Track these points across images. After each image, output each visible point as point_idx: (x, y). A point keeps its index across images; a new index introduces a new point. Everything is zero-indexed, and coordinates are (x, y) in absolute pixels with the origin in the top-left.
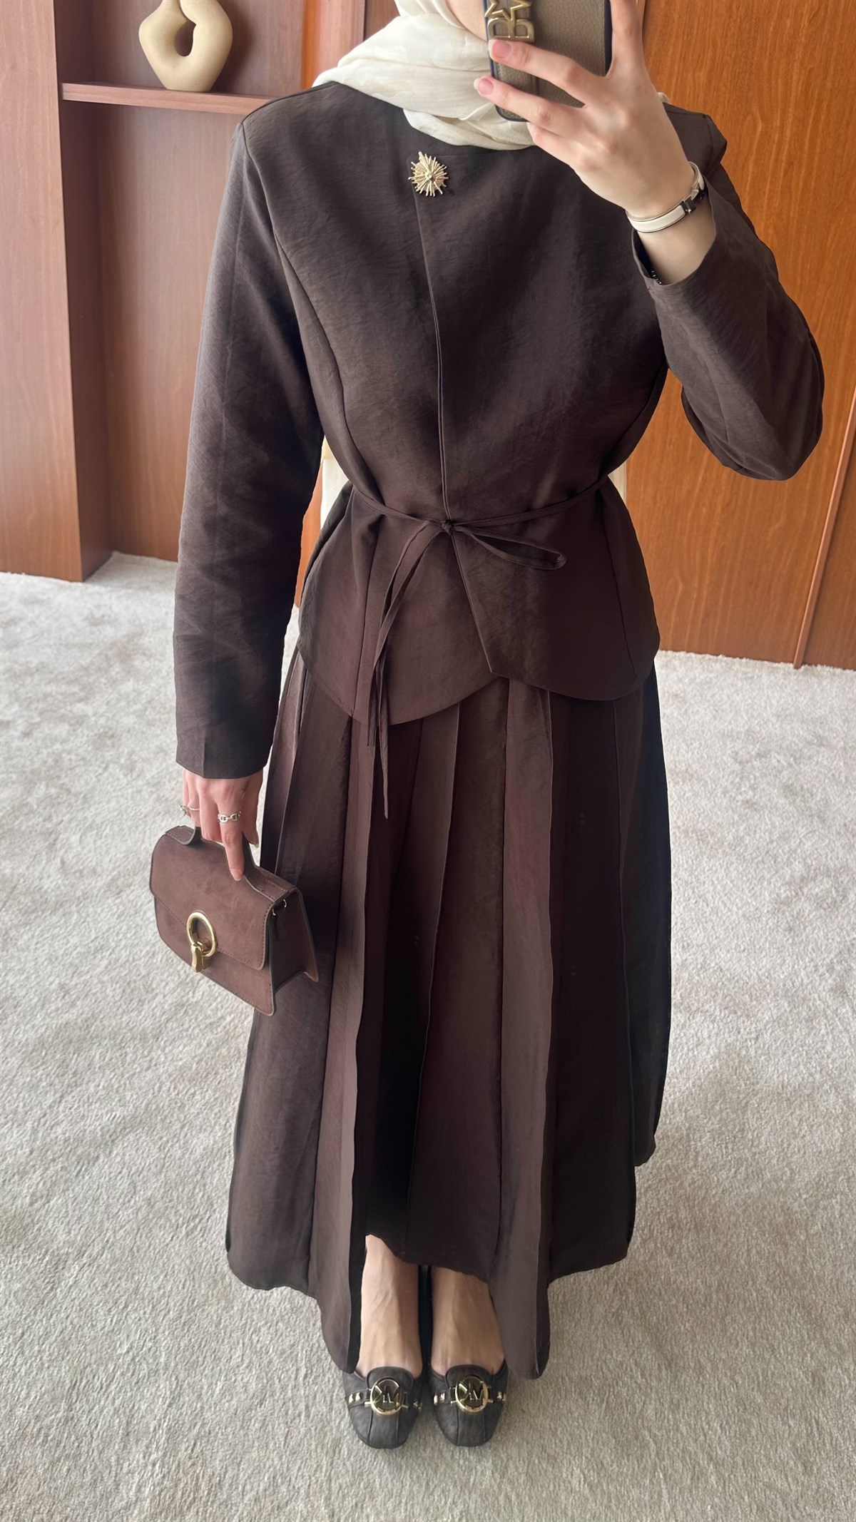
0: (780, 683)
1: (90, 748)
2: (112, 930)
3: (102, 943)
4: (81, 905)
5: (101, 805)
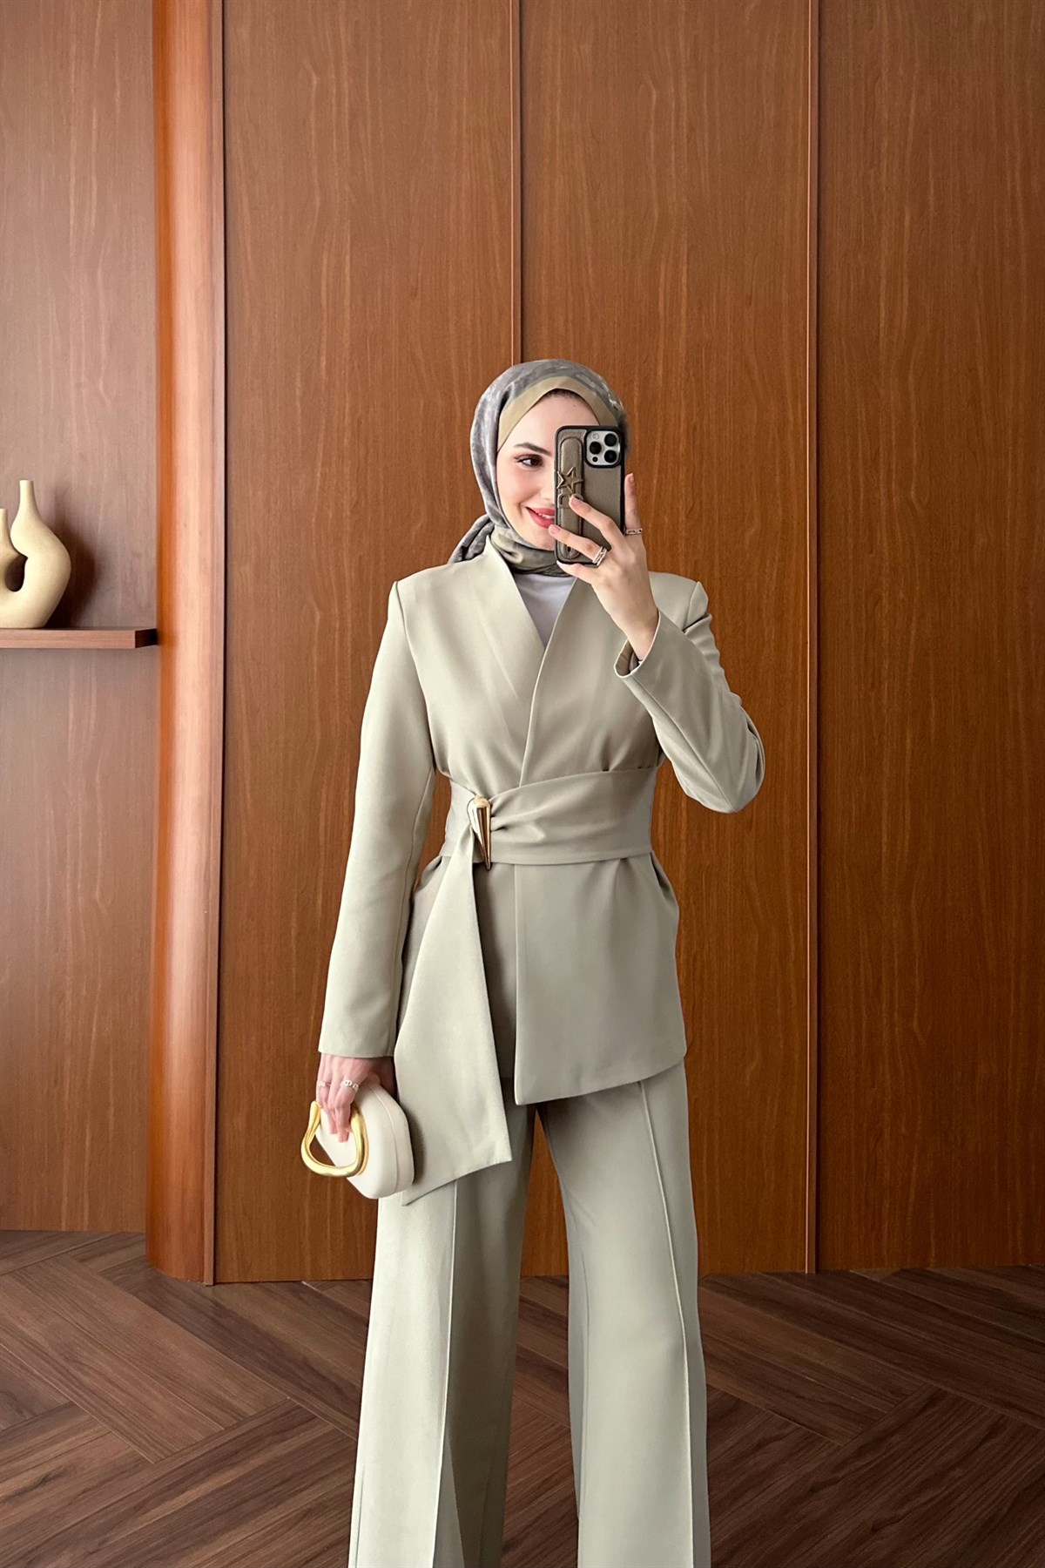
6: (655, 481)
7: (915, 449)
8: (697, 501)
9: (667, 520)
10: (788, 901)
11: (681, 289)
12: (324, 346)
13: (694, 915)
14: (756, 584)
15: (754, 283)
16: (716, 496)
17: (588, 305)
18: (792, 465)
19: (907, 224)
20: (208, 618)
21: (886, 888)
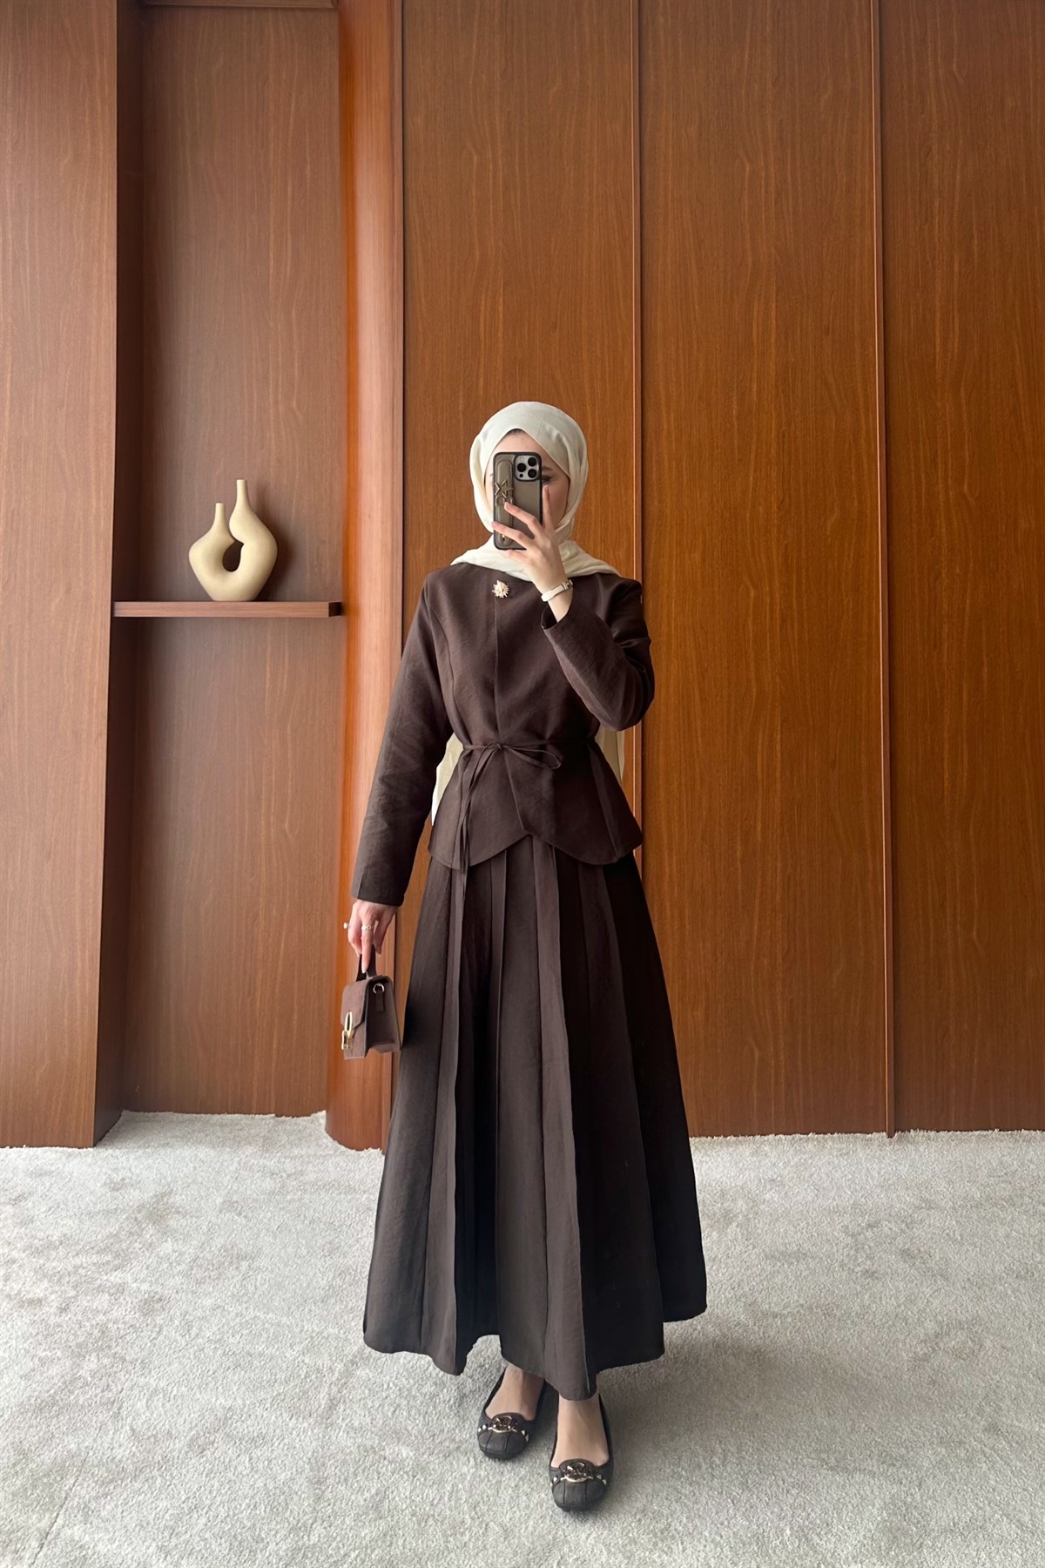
0: (877, 1154)
1: (137, 1315)
2: (203, 1489)
3: (195, 1503)
4: (163, 1469)
5: (162, 1369)
6: (751, 478)
7: (967, 451)
8: (787, 496)
9: (761, 511)
10: (866, 829)
11: (771, 322)
12: (482, 371)
13: (788, 839)
14: (836, 563)
15: (831, 317)
16: (802, 491)
17: (695, 336)
18: (866, 466)
19: (956, 269)
20: (388, 591)
21: (948, 817)
